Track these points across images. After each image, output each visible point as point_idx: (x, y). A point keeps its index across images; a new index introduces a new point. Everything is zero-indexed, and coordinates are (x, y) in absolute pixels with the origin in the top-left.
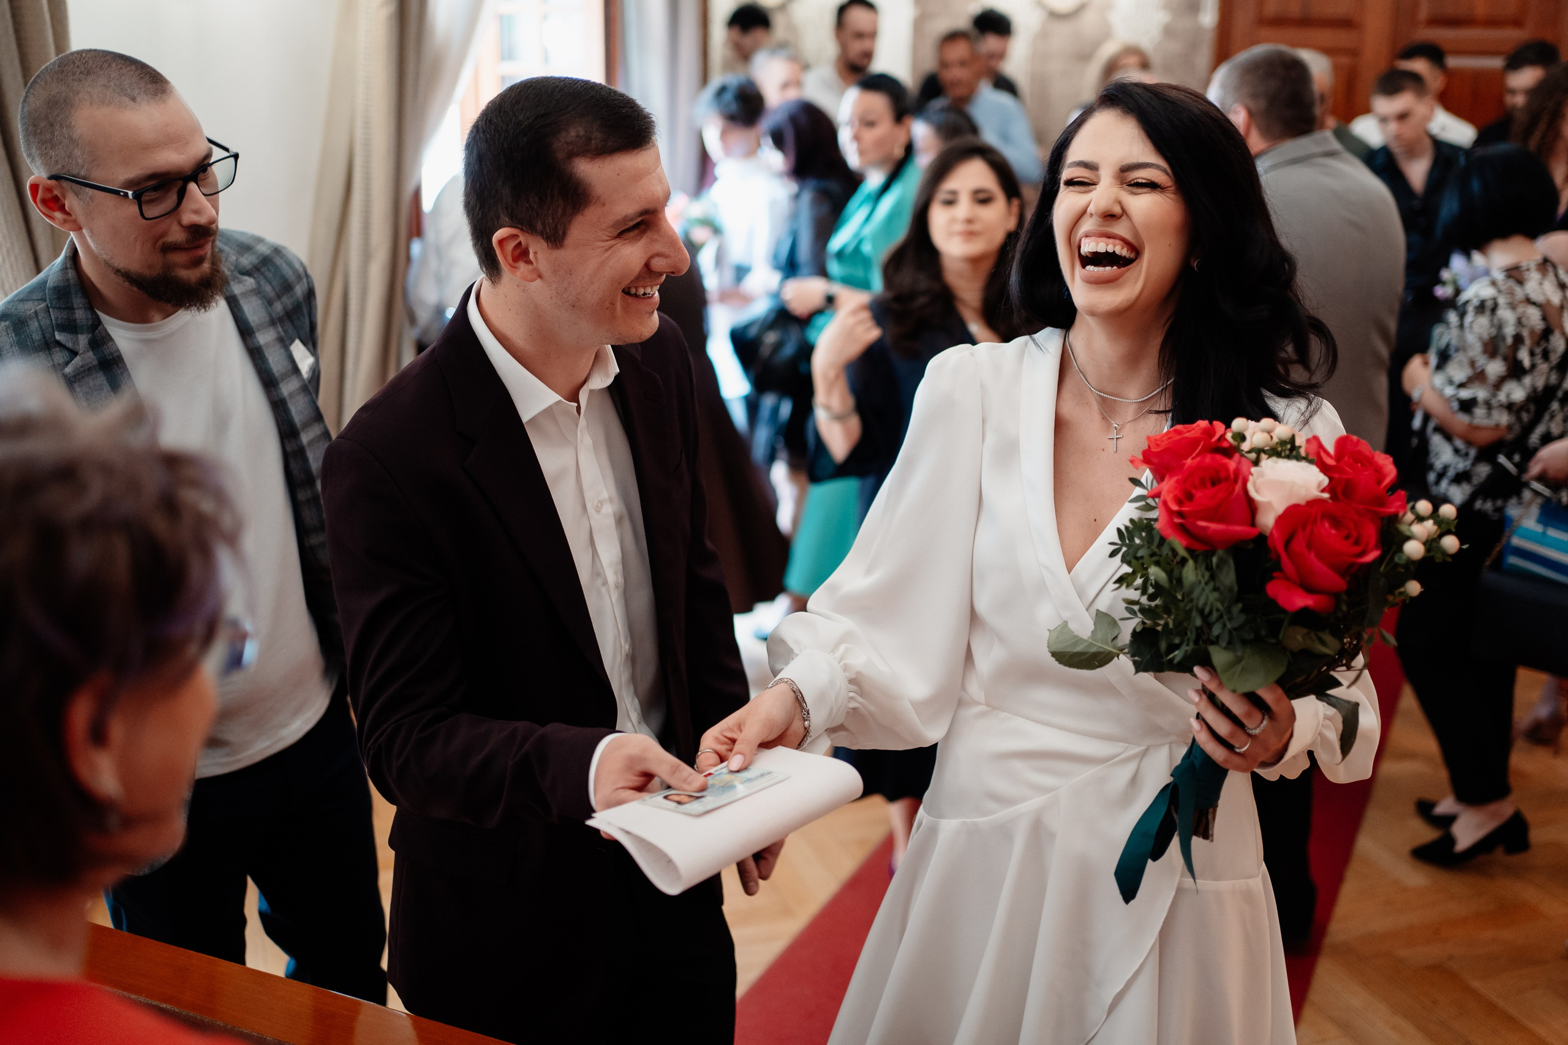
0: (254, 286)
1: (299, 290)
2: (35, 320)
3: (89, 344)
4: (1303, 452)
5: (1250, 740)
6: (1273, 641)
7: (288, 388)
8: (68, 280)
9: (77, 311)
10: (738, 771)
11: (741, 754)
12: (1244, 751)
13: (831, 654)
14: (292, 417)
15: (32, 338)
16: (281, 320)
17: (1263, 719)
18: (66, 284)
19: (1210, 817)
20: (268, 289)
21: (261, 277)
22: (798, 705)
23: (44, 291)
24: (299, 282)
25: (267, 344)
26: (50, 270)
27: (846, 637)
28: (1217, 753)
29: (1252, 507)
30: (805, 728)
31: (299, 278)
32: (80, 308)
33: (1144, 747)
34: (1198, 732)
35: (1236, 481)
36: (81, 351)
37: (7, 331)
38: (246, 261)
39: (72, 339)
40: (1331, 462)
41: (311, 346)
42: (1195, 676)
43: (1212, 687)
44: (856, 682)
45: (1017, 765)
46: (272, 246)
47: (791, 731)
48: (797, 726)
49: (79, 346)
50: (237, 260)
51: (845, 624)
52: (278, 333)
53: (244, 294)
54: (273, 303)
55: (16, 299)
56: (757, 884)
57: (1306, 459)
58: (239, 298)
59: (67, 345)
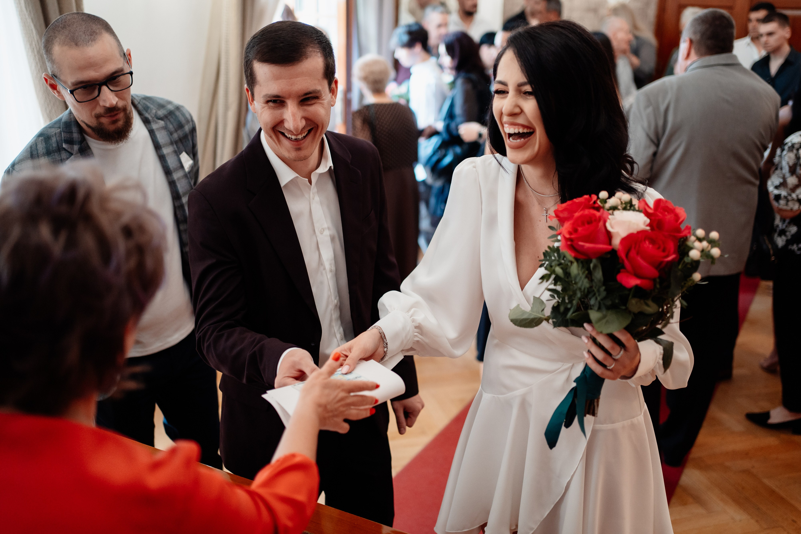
0: (164, 125)
1: (187, 128)
2: (55, 137)
3: (79, 150)
4: (637, 207)
5: (615, 363)
6: (624, 308)
7: (177, 176)
8: (71, 119)
9: (74, 134)
10: (346, 374)
11: (348, 365)
12: (612, 368)
13: (407, 313)
14: (178, 189)
15: (52, 146)
16: (176, 142)
17: (621, 350)
18: (70, 121)
19: (596, 404)
20: (171, 127)
21: (168, 121)
22: (381, 340)
23: (60, 123)
24: (187, 124)
25: (168, 154)
26: (64, 114)
27: (415, 305)
28: (597, 369)
29: (609, 236)
30: (385, 352)
31: (188, 122)
32: (76, 133)
33: (572, 364)
34: (588, 359)
35: (599, 221)
36: (74, 154)
37: (42, 142)
38: (161, 113)
39: (71, 147)
40: (650, 211)
41: (191, 155)
42: (585, 329)
43: (594, 334)
44: (419, 328)
45: (514, 372)
46: (176, 106)
47: (376, 353)
48: (380, 350)
49: (73, 150)
50: (156, 112)
51: (417, 298)
52: (174, 148)
53: (158, 129)
54: (173, 134)
55: (48, 127)
56: (405, 429)
57: (639, 211)
58: (155, 131)
59: (68, 150)
